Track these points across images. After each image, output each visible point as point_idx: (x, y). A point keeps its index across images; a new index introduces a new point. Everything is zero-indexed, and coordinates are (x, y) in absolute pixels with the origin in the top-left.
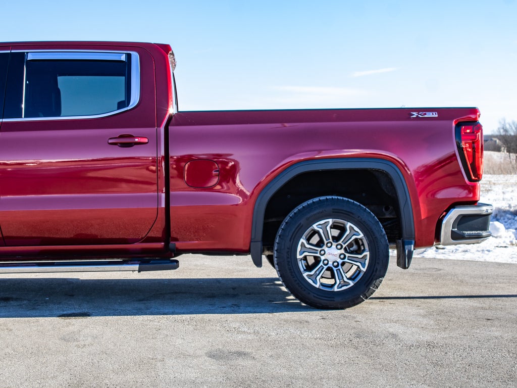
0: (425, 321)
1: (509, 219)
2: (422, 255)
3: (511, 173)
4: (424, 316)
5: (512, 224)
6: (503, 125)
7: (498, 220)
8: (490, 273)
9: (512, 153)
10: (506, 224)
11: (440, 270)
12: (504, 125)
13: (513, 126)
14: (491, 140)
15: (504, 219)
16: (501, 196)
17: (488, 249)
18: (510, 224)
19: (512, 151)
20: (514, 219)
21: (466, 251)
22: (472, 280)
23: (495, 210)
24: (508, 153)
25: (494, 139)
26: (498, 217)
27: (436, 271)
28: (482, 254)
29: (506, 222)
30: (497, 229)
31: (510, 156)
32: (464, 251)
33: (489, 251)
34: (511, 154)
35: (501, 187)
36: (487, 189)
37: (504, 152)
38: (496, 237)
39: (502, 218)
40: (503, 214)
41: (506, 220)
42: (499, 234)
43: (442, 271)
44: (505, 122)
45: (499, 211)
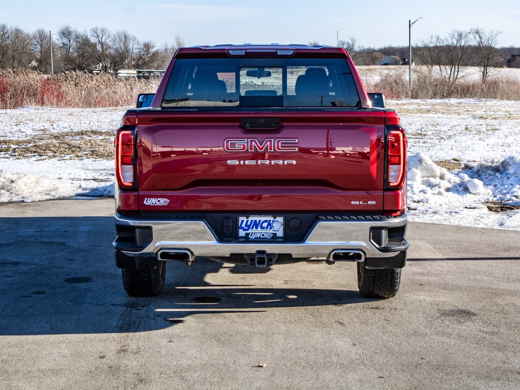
1: (490, 175)
5: (492, 181)
7: (479, 176)
10: (486, 180)
18: (491, 180)
20: (495, 175)
23: (478, 165)
26: (480, 173)
30: (476, 186)
32: (433, 213)
33: (456, 213)
38: (475, 194)
39: (483, 174)
40: (485, 170)
41: (487, 176)
42: (477, 191)
45: (481, 167)
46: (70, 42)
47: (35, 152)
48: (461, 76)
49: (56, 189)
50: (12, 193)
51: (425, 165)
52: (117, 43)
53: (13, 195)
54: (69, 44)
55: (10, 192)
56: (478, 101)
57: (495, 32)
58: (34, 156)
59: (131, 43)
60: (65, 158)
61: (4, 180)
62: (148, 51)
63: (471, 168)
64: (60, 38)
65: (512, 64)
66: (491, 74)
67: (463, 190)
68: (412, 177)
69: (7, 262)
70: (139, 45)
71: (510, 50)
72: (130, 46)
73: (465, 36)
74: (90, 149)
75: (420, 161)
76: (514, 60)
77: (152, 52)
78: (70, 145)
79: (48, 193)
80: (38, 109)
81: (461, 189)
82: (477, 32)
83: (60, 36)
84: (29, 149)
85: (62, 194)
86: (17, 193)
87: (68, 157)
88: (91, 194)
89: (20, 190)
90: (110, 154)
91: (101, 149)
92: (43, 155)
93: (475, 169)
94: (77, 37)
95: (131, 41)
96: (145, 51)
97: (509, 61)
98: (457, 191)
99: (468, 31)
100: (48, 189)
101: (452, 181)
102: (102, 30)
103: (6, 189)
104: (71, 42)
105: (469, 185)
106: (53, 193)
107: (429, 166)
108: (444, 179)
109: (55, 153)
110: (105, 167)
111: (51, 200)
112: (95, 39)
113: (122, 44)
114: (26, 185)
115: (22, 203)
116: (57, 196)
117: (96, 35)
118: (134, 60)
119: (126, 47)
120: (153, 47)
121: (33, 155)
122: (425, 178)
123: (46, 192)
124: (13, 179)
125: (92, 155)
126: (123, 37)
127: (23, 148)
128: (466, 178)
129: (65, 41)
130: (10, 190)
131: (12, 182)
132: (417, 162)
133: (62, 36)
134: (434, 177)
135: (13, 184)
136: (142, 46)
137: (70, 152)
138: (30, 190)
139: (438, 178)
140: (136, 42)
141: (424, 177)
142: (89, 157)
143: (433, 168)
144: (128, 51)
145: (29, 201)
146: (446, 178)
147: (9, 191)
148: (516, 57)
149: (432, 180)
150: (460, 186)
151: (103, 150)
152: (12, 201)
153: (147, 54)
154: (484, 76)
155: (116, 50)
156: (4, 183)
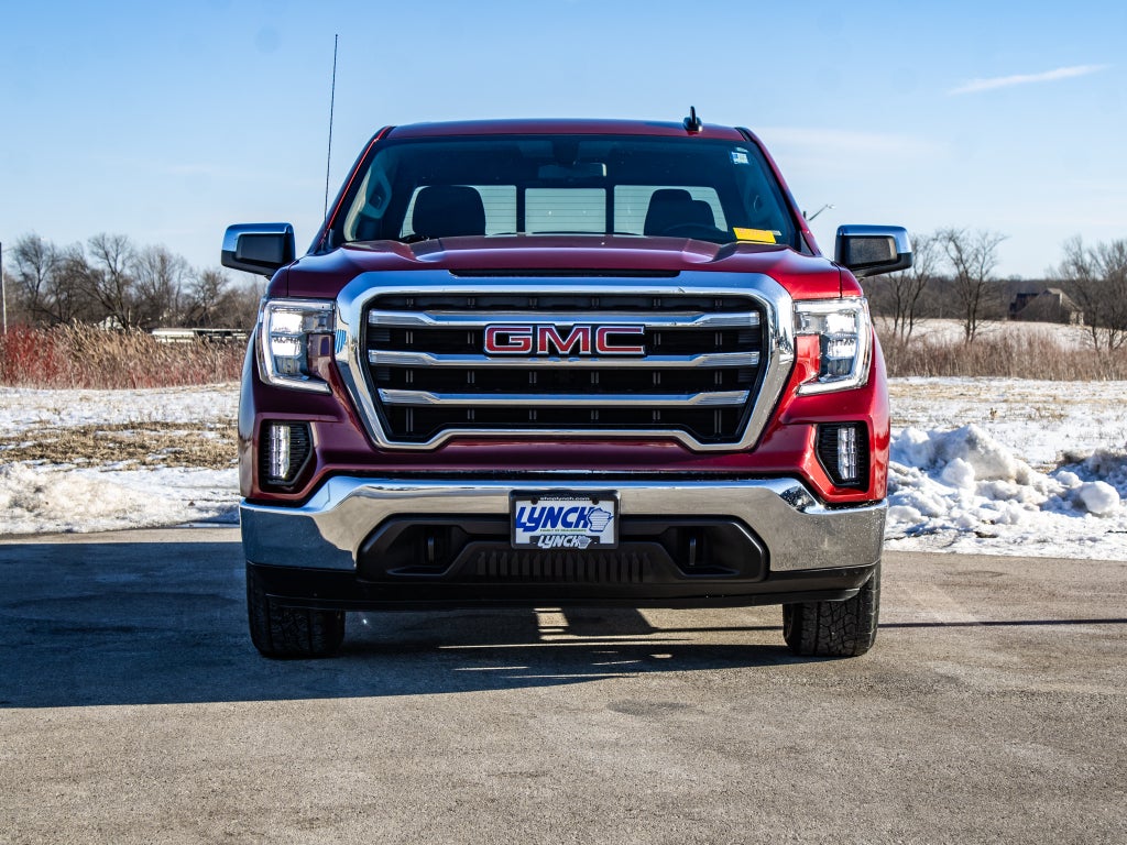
0: (1002, 658)
2: (949, 550)
3: (1100, 378)
4: (996, 650)
6: (1075, 254)
7: (1101, 478)
8: (1107, 580)
9: (1100, 326)
10: (1121, 486)
11: (1001, 574)
12: (1079, 255)
13: (1100, 258)
14: (1047, 292)
15: (1116, 476)
16: (1095, 429)
17: (1091, 535)
19: (1100, 321)
21: (1044, 541)
22: (1073, 592)
23: (1096, 455)
24: (1090, 328)
25: (1053, 291)
26: (1102, 472)
27: (992, 577)
28: (1080, 547)
29: (1120, 483)
30: (1103, 499)
31: (1094, 334)
32: (1039, 542)
33: (1093, 540)
34: (1098, 330)
35: (1086, 408)
36: (1057, 413)
37: (1077, 323)
38: (1100, 516)
39: (1111, 474)
40: (1113, 465)
41: (1121, 477)
42: (1107, 509)
43: (1005, 577)
44: (1080, 249)
45: (1104, 459)
46: (39, 272)
47: (42, 457)
48: (918, 334)
49: (139, 508)
50: (39, 514)
51: (983, 451)
52: (145, 273)
53: (41, 519)
54: (36, 273)
55: (36, 512)
56: (972, 379)
57: (991, 238)
58: (41, 464)
59: (177, 274)
60: (117, 467)
61: (19, 488)
62: (213, 292)
63: (1080, 462)
64: (16, 262)
65: (1018, 313)
66: (984, 330)
67: (1073, 507)
68: (956, 479)
69: (102, 626)
70: (193, 277)
71: (1012, 284)
72: (174, 280)
73: (925, 247)
74: (170, 449)
75: (972, 442)
76: (1024, 305)
77: (223, 293)
78: (121, 443)
79: (121, 515)
80: (6, 392)
81: (1067, 505)
82: (952, 238)
83: (18, 260)
84: (28, 451)
85: (156, 518)
86: (52, 515)
87: (121, 465)
88: (220, 519)
89: (59, 508)
90: (219, 459)
91: (196, 448)
92: (61, 463)
93: (1091, 464)
94: (54, 260)
95: (176, 267)
96: (208, 290)
97: (1013, 306)
98: (1060, 509)
99: (932, 234)
100: (120, 508)
101: (1045, 489)
102: (116, 242)
103: (25, 505)
104: (42, 271)
105: (1085, 496)
106: (135, 516)
107: (992, 454)
108: (1025, 484)
109: (90, 457)
110: (215, 483)
111: (132, 529)
112: (99, 260)
113: (156, 276)
114: (70, 497)
115: (69, 535)
116: (144, 522)
117: (101, 252)
118: (182, 312)
119: (165, 283)
120: (226, 281)
121: (39, 462)
122: (985, 482)
123: (116, 515)
124: (40, 484)
125: (177, 459)
126: (158, 259)
127: (13, 450)
128: (1075, 481)
129: (28, 268)
130: (34, 507)
131: (38, 490)
132: (963, 444)
133: (20, 257)
134: (1006, 478)
135: (41, 495)
136: (199, 280)
137: (124, 455)
138: (82, 509)
139: (1013, 482)
140: (187, 270)
141: (980, 480)
142: (172, 464)
143: (1002, 456)
144: (168, 291)
145: (84, 530)
146: (1030, 482)
147: (31, 511)
148: (1028, 298)
149: (1001, 485)
150: (1064, 499)
151: (201, 451)
152: (44, 530)
153: (212, 298)
154: (968, 333)
155: (143, 288)
156: (19, 492)
